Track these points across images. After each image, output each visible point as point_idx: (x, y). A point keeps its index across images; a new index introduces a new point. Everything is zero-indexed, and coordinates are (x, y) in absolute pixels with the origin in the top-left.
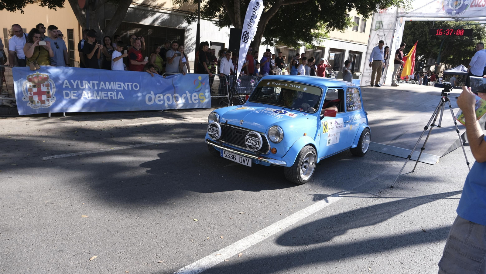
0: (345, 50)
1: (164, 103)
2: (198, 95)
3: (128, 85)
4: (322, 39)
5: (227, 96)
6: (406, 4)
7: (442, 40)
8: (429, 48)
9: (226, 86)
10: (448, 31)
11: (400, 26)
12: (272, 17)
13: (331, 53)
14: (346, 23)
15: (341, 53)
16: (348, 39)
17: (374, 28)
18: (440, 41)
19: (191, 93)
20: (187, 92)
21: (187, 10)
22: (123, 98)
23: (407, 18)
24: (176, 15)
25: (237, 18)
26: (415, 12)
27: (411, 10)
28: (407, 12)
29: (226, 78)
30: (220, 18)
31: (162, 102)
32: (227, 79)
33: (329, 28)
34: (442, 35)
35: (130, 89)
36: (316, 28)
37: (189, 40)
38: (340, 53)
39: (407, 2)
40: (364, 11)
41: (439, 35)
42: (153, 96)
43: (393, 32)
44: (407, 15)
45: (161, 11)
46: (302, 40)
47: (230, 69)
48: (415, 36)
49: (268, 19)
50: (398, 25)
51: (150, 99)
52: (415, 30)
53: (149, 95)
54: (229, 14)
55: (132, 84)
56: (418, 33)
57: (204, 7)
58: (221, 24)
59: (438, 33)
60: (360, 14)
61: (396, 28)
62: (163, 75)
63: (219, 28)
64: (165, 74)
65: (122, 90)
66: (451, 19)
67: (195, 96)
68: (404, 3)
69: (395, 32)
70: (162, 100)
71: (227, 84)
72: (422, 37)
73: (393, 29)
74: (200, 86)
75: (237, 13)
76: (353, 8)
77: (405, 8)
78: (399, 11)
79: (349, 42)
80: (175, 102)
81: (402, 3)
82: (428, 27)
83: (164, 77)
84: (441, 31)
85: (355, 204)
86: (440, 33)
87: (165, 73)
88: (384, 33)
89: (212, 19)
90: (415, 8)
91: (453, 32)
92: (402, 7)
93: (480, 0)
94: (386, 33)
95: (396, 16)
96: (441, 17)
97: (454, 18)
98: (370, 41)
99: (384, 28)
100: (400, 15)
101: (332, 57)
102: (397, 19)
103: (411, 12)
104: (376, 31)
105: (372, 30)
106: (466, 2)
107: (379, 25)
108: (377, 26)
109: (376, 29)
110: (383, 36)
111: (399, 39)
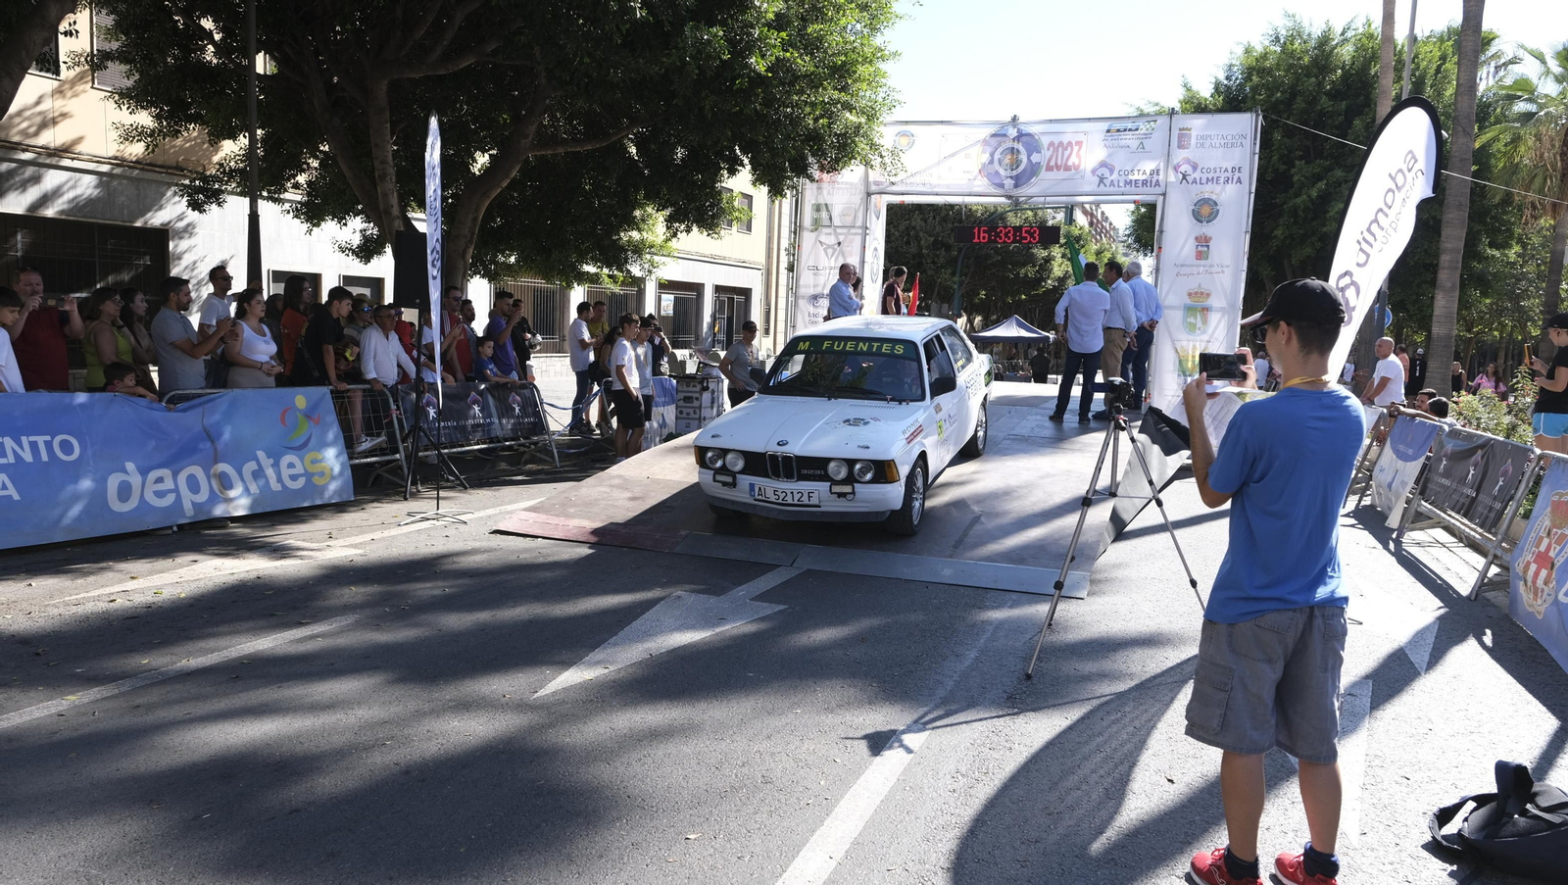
0: (703, 284)
1: (179, 497)
2: (302, 460)
3: (34, 446)
4: (656, 258)
5: (398, 456)
6: (887, 160)
8: (930, 273)
9: (392, 422)
10: (1001, 231)
11: (878, 219)
12: (499, 191)
13: (663, 295)
14: (723, 211)
15: (693, 295)
16: (707, 253)
19: (276, 456)
20: (261, 454)
21: (175, 165)
22: (16, 497)
23: (893, 196)
24: (130, 179)
25: (385, 195)
26: (912, 180)
27: (902, 176)
28: (893, 179)
29: (390, 395)
30: (309, 194)
31: (170, 499)
32: (391, 400)
33: (677, 224)
34: (987, 242)
35: (45, 457)
36: (634, 224)
37: (186, 268)
38: (687, 293)
39: (890, 154)
40: (773, 178)
41: (980, 242)
42: (135, 480)
43: (861, 234)
44: (894, 188)
45: (66, 163)
46: (595, 261)
47: (395, 365)
49: (489, 197)
50: (873, 215)
51: (125, 491)
53: (121, 477)
54: (350, 182)
55: (48, 438)
56: (897, 233)
57: (242, 152)
58: (312, 213)
59: (979, 238)
61: (867, 223)
62: (165, 400)
63: (305, 226)
64: (174, 396)
65: (9, 465)
66: (1003, 200)
67: (291, 465)
68: (882, 157)
69: (868, 234)
70: (171, 491)
71: (394, 416)
73: (859, 227)
74: (305, 429)
75: (383, 177)
76: (740, 168)
77: (885, 169)
78: (871, 179)
79: (713, 261)
80: (222, 493)
81: (876, 157)
83: (172, 406)
84: (984, 232)
85: (971, 741)
86: (982, 238)
87: (173, 393)
88: (838, 238)
89: (282, 196)
90: (911, 169)
91: (1014, 235)
92: (878, 166)
93: (1067, 153)
94: (841, 238)
95: (866, 191)
96: (980, 196)
97: (1010, 197)
98: (802, 260)
99: (835, 225)
100: (876, 189)
101: (668, 305)
102: (867, 198)
103: (904, 180)
104: (815, 232)
105: (804, 230)
106: (1035, 158)
107: (820, 214)
108: (814, 217)
109: (814, 227)
110: (835, 247)
111: (877, 252)
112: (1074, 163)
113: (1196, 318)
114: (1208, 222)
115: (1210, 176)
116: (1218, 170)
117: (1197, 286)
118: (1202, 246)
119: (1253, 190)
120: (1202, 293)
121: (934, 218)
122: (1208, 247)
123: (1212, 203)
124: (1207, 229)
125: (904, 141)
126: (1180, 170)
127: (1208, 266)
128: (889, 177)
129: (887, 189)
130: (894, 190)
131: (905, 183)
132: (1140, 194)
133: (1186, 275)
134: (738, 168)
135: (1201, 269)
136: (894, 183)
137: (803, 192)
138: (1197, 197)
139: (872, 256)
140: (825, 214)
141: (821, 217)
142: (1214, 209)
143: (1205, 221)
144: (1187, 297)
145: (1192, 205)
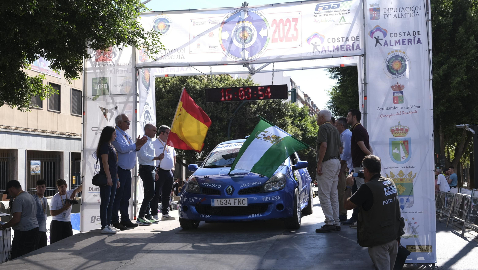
0: (63, 152)
6: (149, 41)
7: (228, 121)
11: (148, 88)
17: (89, 93)
18: (226, 123)
23: (157, 69)
27: (161, 53)
28: (154, 56)
34: (232, 100)
39: (151, 36)
41: (226, 100)
59: (225, 97)
60: (58, 68)
61: (138, 92)
68: (143, 37)
69: (138, 102)
73: (132, 95)
76: (38, 55)
77: (148, 48)
78: (137, 56)
81: (140, 38)
82: (202, 101)
86: (227, 97)
90: (169, 46)
91: (252, 93)
92: (142, 45)
93: (286, 28)
94: (117, 105)
95: (134, 66)
96: (223, 65)
97: (246, 65)
98: (87, 123)
99: (112, 94)
100: (142, 64)
101: (35, 168)
102: (136, 72)
103: (163, 56)
104: (96, 100)
105: (88, 100)
106: (263, 33)
107: (99, 86)
108: (95, 88)
109: (95, 96)
110: (113, 111)
111: (149, 115)
112: (293, 35)
113: (399, 150)
114: (400, 74)
115: (397, 39)
116: (403, 34)
117: (397, 124)
118: (397, 93)
119: (431, 48)
120: (402, 129)
122: (402, 93)
123: (400, 59)
125: (161, 26)
126: (374, 36)
127: (404, 108)
128: (152, 54)
129: (151, 64)
130: (156, 64)
131: (164, 58)
132: (346, 56)
133: (387, 116)
134: (36, 55)
135: (399, 111)
136: (156, 59)
137: (85, 69)
138: (389, 55)
139: (144, 117)
140: (103, 85)
141: (100, 88)
142: (403, 64)
143: (397, 74)
144: (391, 133)
145: (386, 62)
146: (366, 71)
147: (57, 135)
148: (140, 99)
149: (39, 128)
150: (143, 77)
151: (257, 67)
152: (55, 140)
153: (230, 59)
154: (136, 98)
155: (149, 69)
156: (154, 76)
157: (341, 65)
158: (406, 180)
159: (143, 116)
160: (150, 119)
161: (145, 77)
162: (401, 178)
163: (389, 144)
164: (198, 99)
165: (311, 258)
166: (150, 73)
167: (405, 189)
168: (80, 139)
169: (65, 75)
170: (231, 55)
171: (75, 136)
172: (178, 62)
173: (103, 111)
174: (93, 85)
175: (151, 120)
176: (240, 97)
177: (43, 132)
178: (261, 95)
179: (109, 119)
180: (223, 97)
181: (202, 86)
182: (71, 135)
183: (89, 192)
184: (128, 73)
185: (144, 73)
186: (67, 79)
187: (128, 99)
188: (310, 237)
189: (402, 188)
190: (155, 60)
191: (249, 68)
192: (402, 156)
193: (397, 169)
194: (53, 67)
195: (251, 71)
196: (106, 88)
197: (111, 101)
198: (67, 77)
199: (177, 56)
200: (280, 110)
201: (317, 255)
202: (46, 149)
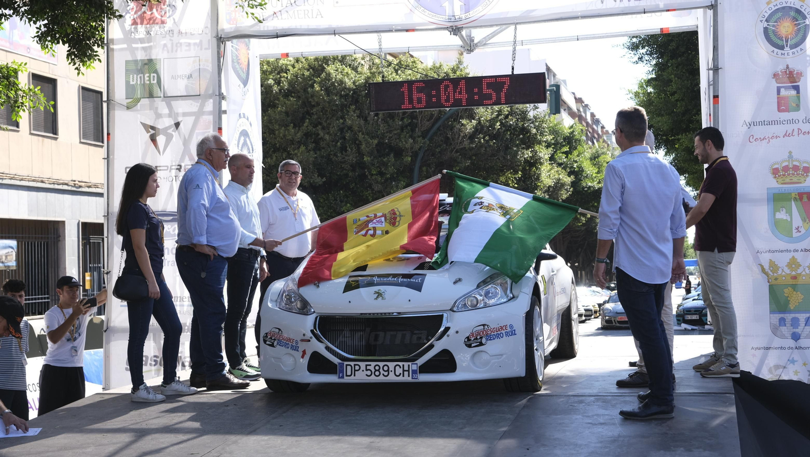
0: (63, 222)
7: (415, 155)
16: (67, 178)
17: (120, 94)
18: (410, 159)
23: (265, 41)
27: (272, 6)
28: (259, 12)
34: (425, 107)
41: (414, 108)
48: (320, 150)
52: (315, 126)
56: (327, 137)
61: (225, 94)
69: (225, 112)
72: (346, 151)
73: (210, 97)
76: (7, 12)
78: (222, 14)
79: (76, 191)
82: (358, 112)
86: (415, 102)
94: (180, 119)
95: (214, 35)
96: (407, 31)
97: (457, 30)
98: (115, 157)
99: (169, 95)
100: (232, 30)
101: (6, 257)
102: (219, 47)
103: (277, 12)
104: (135, 108)
105: (116, 108)
107: (141, 77)
108: (131, 83)
109: (131, 100)
110: (170, 131)
111: (247, 139)
113: (790, 212)
114: (792, 47)
117: (786, 156)
118: (786, 88)
120: (796, 168)
121: (377, 115)
122: (797, 88)
123: (792, 13)
124: (790, 59)
127: (801, 121)
128: (252, 8)
129: (252, 29)
130: (262, 29)
131: (280, 17)
132: (674, 10)
133: (764, 138)
134: (4, 11)
135: (789, 128)
136: (261, 19)
137: (109, 41)
138: (770, 6)
139: (238, 144)
140: (149, 77)
141: (142, 83)
142: (799, 24)
143: (787, 46)
144: (771, 176)
145: (761, 21)
146: (717, 41)
147: (52, 186)
148: (228, 105)
149: (13, 172)
150: (235, 58)
151: (478, 35)
152: (46, 197)
153: (420, 17)
154: (220, 103)
155: (246, 40)
156: (258, 58)
157: (662, 29)
158: (804, 278)
159: (236, 143)
160: (251, 149)
161: (239, 59)
162: (794, 273)
163: (768, 200)
164: (349, 108)
165: (599, 445)
166: (249, 50)
167: (803, 297)
168: (101, 195)
169: (68, 56)
170: (422, 8)
171: (89, 187)
172: (308, 26)
173: (148, 132)
174: (127, 75)
175: (253, 150)
176: (443, 101)
177: (22, 180)
178: (489, 97)
179: (161, 149)
180: (406, 101)
181: (358, 80)
182: (80, 187)
183: (121, 306)
184: (201, 49)
185: (237, 50)
186: (73, 65)
187: (202, 106)
188: (597, 400)
189: (794, 296)
190: (260, 22)
191: (462, 38)
192: (795, 226)
193: (785, 253)
194: (41, 38)
195: (467, 43)
196: (155, 81)
197: (166, 111)
198: (72, 60)
199: (306, 12)
200: (525, 131)
201: (612, 439)
202: (28, 214)
